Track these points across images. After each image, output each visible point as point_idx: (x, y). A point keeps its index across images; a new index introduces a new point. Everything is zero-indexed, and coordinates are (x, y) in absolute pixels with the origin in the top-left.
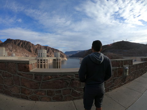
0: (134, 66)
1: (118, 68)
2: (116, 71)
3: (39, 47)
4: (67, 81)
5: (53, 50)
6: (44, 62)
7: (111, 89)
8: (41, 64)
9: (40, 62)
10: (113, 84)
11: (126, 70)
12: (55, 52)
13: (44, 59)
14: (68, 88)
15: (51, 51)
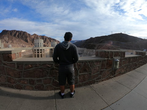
0: (126, 59)
1: (106, 59)
2: (104, 63)
3: (36, 37)
4: (46, 70)
5: (50, 39)
6: (41, 52)
7: (97, 82)
8: (38, 54)
9: (37, 52)
10: (99, 76)
11: (117, 62)
12: (52, 41)
13: (40, 48)
14: (48, 77)
15: (48, 40)
